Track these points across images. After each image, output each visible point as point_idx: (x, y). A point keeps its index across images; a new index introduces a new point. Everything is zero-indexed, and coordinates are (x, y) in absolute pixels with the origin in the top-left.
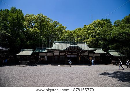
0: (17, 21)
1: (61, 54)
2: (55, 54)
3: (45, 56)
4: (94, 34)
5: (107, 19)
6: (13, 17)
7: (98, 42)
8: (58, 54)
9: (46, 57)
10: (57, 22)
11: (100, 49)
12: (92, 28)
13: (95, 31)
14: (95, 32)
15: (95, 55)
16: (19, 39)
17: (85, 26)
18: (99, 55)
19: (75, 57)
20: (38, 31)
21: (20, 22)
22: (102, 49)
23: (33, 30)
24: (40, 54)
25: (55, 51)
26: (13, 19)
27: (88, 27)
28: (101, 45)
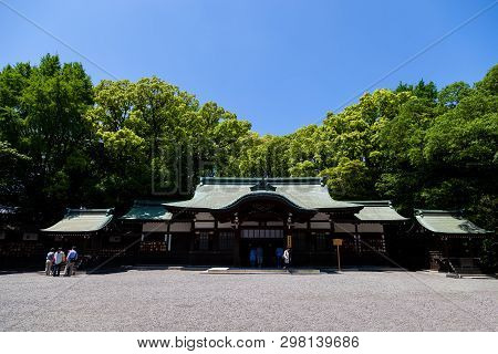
0: (53, 103)
1: (220, 225)
2: (198, 225)
3: (163, 234)
4: (359, 145)
5: (422, 83)
6: (39, 91)
7: (376, 176)
8: (211, 225)
9: (168, 239)
10: (215, 105)
11: (386, 205)
12: (353, 123)
13: (363, 134)
14: (364, 138)
15: (362, 228)
16: (65, 171)
17: (330, 115)
18: (380, 229)
19: (278, 236)
20: (137, 140)
21: (67, 110)
22: (394, 205)
23: (117, 138)
24: (147, 228)
25: (200, 216)
26: (41, 98)
27: (339, 121)
28: (390, 188)
